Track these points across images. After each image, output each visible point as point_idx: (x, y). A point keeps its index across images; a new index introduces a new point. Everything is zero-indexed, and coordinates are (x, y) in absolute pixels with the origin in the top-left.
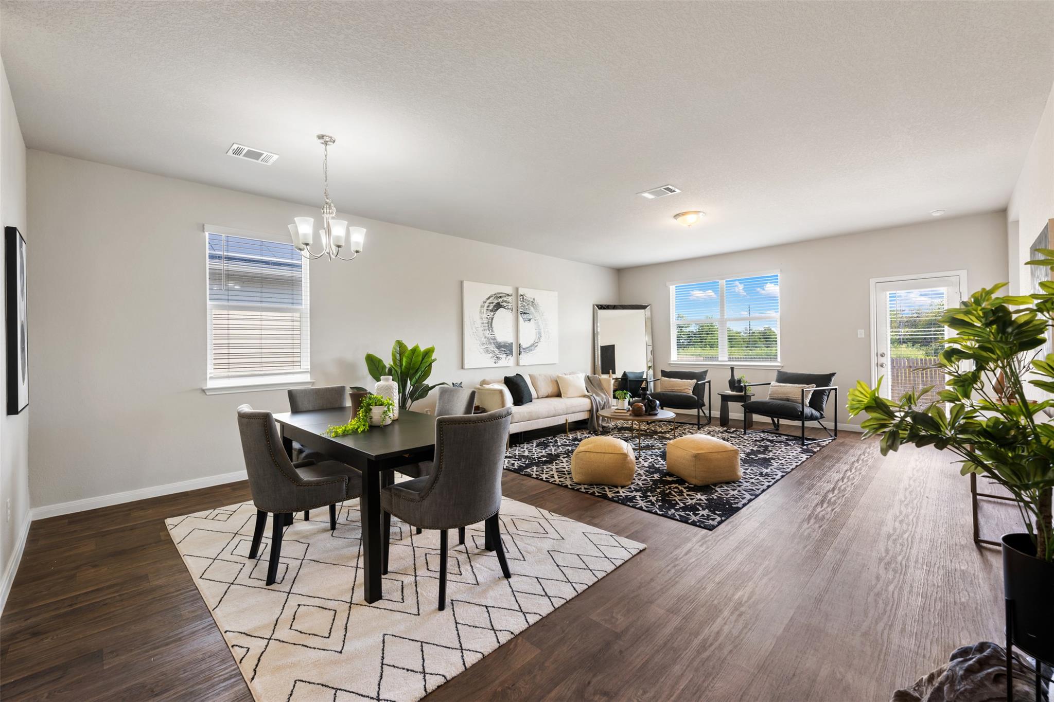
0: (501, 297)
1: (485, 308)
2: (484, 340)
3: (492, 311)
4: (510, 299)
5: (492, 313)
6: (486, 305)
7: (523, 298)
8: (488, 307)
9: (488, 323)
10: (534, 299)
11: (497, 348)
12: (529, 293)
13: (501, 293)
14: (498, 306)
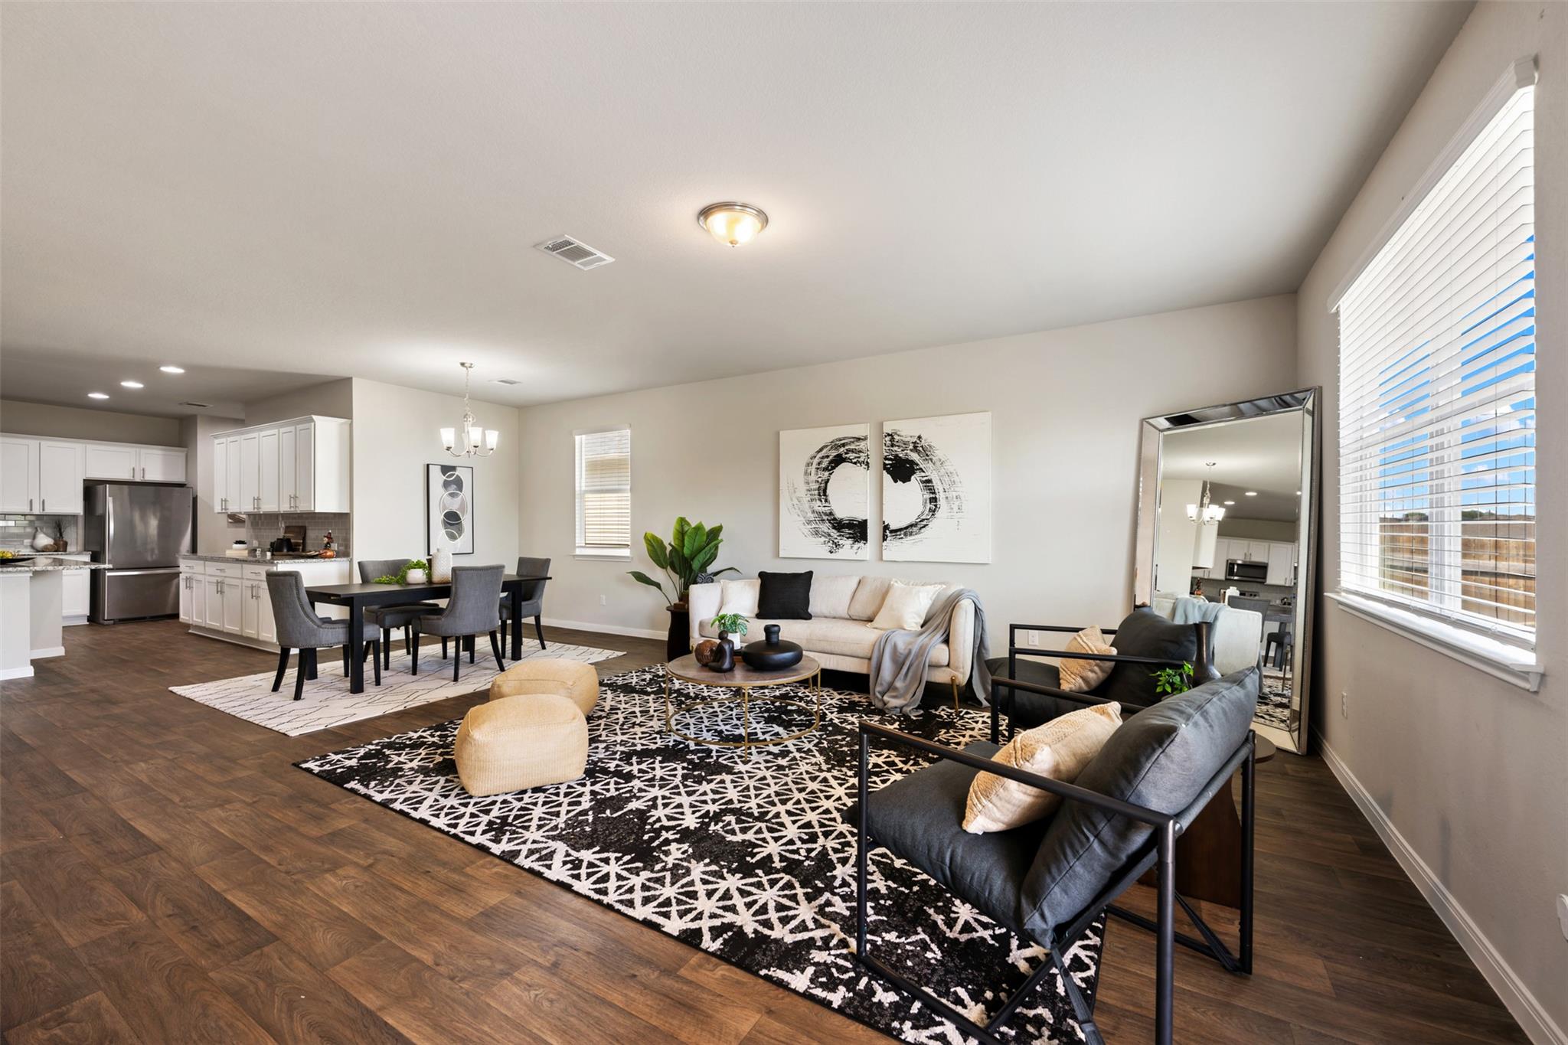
0: (844, 445)
1: (814, 466)
2: (811, 516)
3: (826, 469)
4: (862, 445)
5: (827, 473)
6: (816, 461)
7: (892, 439)
8: (819, 464)
9: (819, 489)
10: (919, 437)
11: (834, 528)
12: (907, 430)
13: (844, 439)
14: (839, 460)
